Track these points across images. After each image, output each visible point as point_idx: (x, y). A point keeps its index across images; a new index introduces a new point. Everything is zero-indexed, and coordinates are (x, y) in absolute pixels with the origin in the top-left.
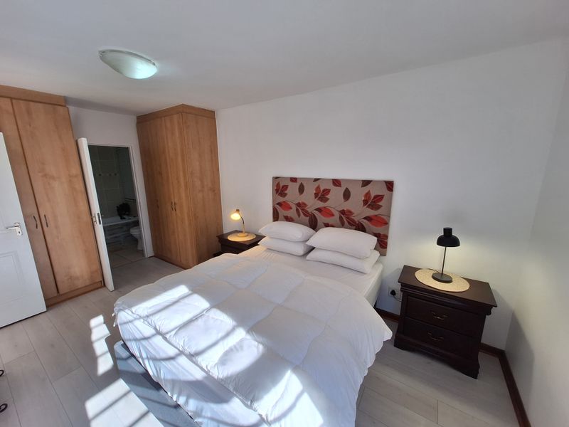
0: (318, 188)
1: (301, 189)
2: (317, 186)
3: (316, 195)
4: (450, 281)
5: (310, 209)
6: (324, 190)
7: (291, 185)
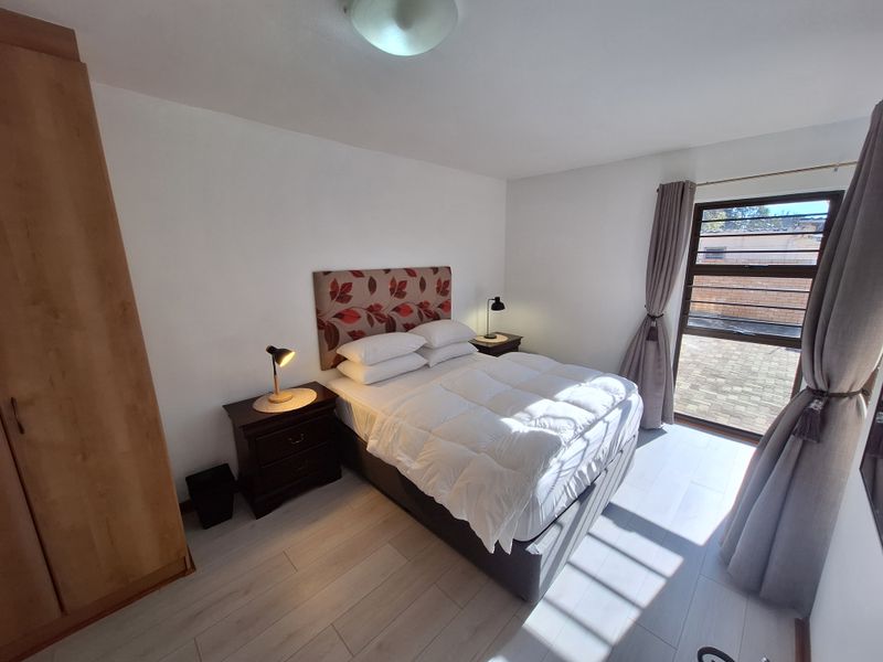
0: (393, 281)
1: (372, 286)
2: (391, 278)
3: (392, 290)
4: (495, 338)
5: (386, 311)
6: (401, 283)
7: (356, 281)
